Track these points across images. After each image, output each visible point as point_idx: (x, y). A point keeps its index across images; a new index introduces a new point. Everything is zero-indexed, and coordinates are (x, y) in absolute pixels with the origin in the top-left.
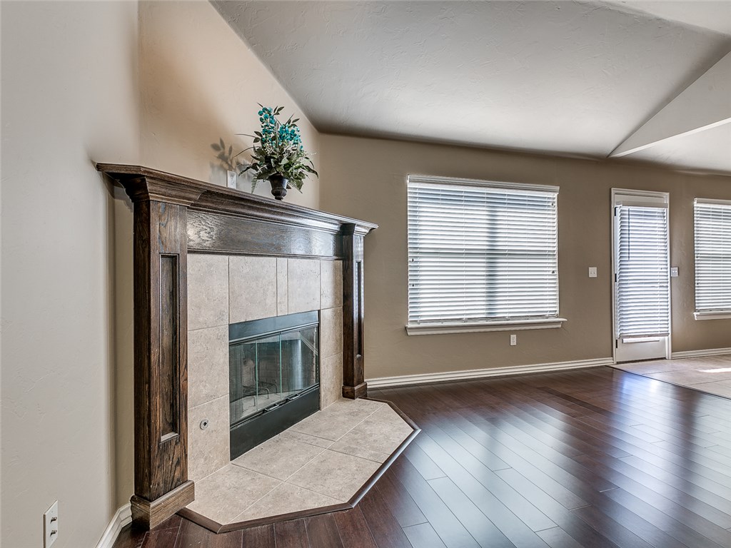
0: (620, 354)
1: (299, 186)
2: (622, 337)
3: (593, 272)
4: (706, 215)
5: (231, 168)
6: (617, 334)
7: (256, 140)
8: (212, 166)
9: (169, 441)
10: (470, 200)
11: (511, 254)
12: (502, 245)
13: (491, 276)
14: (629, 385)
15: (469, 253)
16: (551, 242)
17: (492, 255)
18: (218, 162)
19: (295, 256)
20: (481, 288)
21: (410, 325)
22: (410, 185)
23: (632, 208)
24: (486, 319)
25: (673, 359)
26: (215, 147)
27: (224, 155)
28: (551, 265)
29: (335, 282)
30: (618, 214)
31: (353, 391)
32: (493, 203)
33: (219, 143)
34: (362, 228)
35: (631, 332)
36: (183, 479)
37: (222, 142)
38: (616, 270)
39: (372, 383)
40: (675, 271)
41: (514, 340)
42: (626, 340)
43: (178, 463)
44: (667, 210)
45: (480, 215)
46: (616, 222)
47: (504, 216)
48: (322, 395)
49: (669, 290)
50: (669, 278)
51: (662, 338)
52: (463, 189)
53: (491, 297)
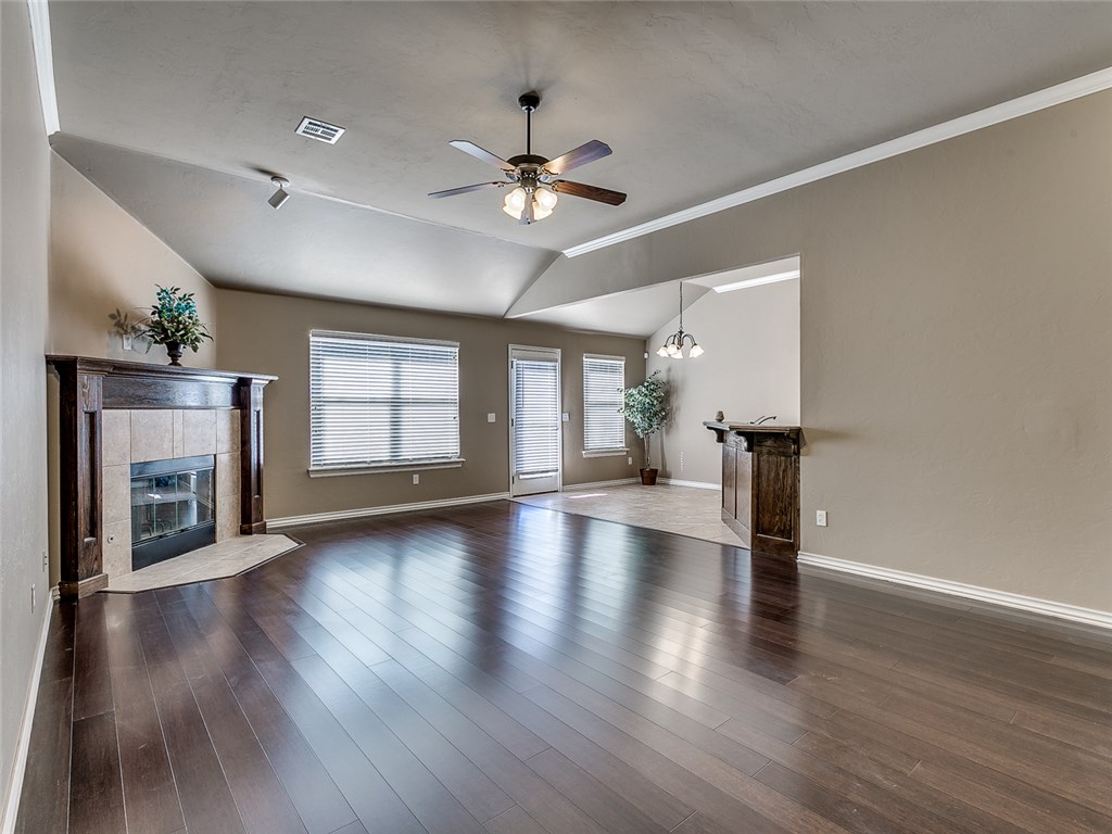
0: (515, 489)
1: (195, 349)
2: (518, 474)
3: (492, 418)
4: (594, 368)
5: (126, 333)
6: (513, 471)
7: (153, 313)
8: (110, 333)
9: (89, 544)
10: (375, 354)
11: (416, 402)
12: (406, 394)
13: (396, 424)
14: (524, 514)
15: (373, 402)
16: (454, 394)
17: (396, 403)
18: (115, 329)
19: (190, 408)
20: (385, 433)
21: (312, 468)
22: (312, 339)
23: (526, 362)
24: (390, 461)
25: (563, 491)
26: (112, 317)
27: (122, 323)
28: (454, 411)
29: (233, 430)
30: (515, 367)
31: (251, 528)
32: (397, 357)
33: (116, 313)
34: (259, 382)
35: (525, 470)
36: (99, 571)
37: (118, 311)
38: (513, 415)
39: (271, 524)
40: (566, 416)
41: (416, 479)
42: (521, 477)
43: (96, 559)
44: (558, 365)
45: (384, 367)
46: (513, 373)
47: (408, 368)
48: (218, 529)
49: (559, 432)
50: (559, 422)
51: (554, 474)
52: (367, 343)
53: (396, 441)
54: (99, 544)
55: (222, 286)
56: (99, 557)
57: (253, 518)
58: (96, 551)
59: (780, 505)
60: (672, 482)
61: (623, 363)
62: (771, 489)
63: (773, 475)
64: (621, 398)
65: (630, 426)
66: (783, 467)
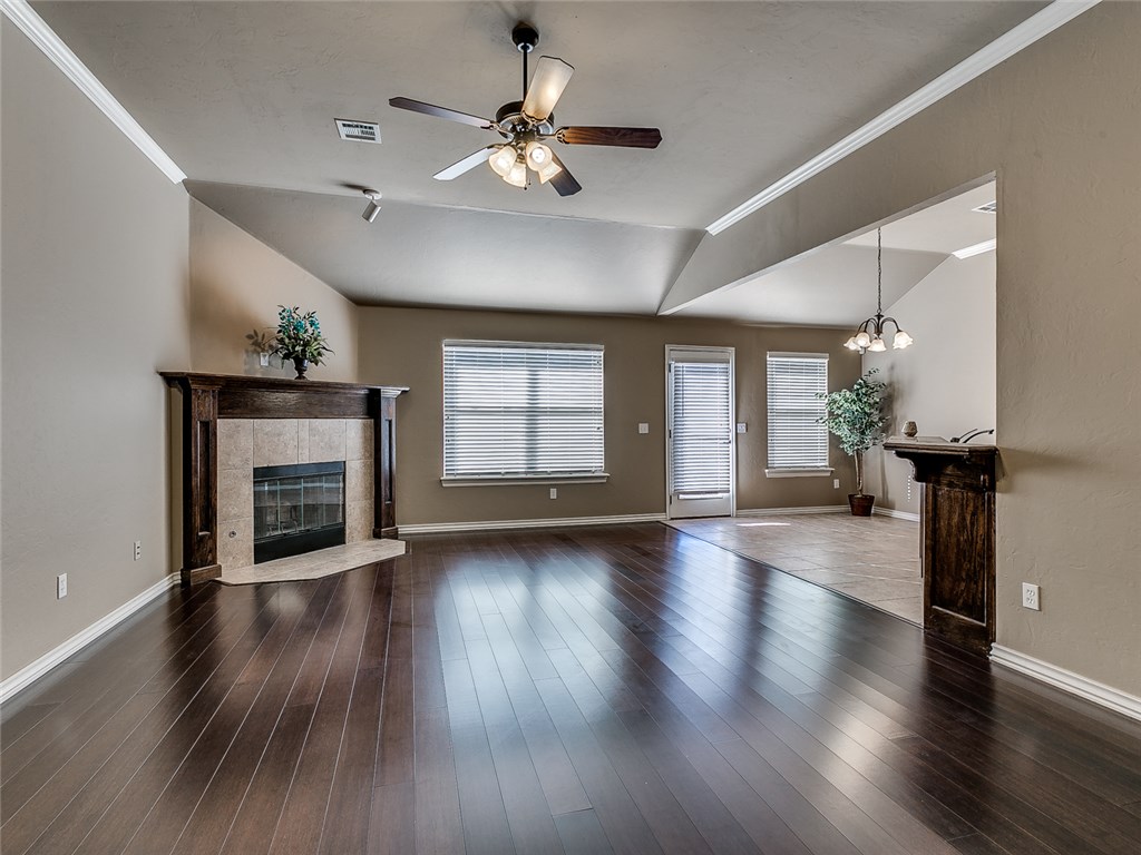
0: (672, 510)
1: (318, 363)
2: (678, 493)
3: (644, 429)
4: (783, 369)
5: (263, 350)
6: (670, 489)
7: (279, 332)
8: (247, 351)
9: (204, 536)
10: (508, 363)
11: (555, 412)
12: (544, 402)
13: (532, 433)
14: (685, 542)
15: (508, 411)
16: (597, 401)
17: (532, 412)
18: (253, 348)
19: (316, 417)
20: (520, 442)
21: (445, 477)
22: (445, 349)
23: (685, 365)
24: (526, 473)
25: (737, 516)
26: (250, 337)
27: (257, 342)
28: (598, 422)
29: (366, 439)
30: (673, 370)
31: (380, 532)
32: (534, 365)
33: (252, 333)
34: (390, 392)
35: (687, 488)
36: (214, 561)
37: (255, 332)
38: (670, 425)
39: (403, 529)
40: (742, 428)
41: (553, 494)
42: (681, 496)
43: (210, 551)
44: (731, 366)
45: (520, 375)
46: (670, 378)
47: (545, 375)
48: (347, 532)
49: (732, 447)
50: (732, 436)
51: (725, 495)
52: (501, 350)
53: (532, 451)
54: (213, 537)
55: (363, 305)
56: (213, 550)
57: (383, 523)
58: (210, 543)
59: (966, 566)
60: (896, 514)
61: (826, 361)
62: (954, 540)
63: (956, 519)
64: (821, 405)
65: (835, 440)
66: (971, 508)
